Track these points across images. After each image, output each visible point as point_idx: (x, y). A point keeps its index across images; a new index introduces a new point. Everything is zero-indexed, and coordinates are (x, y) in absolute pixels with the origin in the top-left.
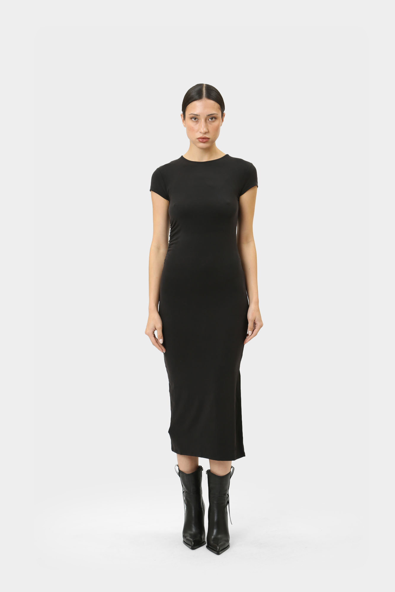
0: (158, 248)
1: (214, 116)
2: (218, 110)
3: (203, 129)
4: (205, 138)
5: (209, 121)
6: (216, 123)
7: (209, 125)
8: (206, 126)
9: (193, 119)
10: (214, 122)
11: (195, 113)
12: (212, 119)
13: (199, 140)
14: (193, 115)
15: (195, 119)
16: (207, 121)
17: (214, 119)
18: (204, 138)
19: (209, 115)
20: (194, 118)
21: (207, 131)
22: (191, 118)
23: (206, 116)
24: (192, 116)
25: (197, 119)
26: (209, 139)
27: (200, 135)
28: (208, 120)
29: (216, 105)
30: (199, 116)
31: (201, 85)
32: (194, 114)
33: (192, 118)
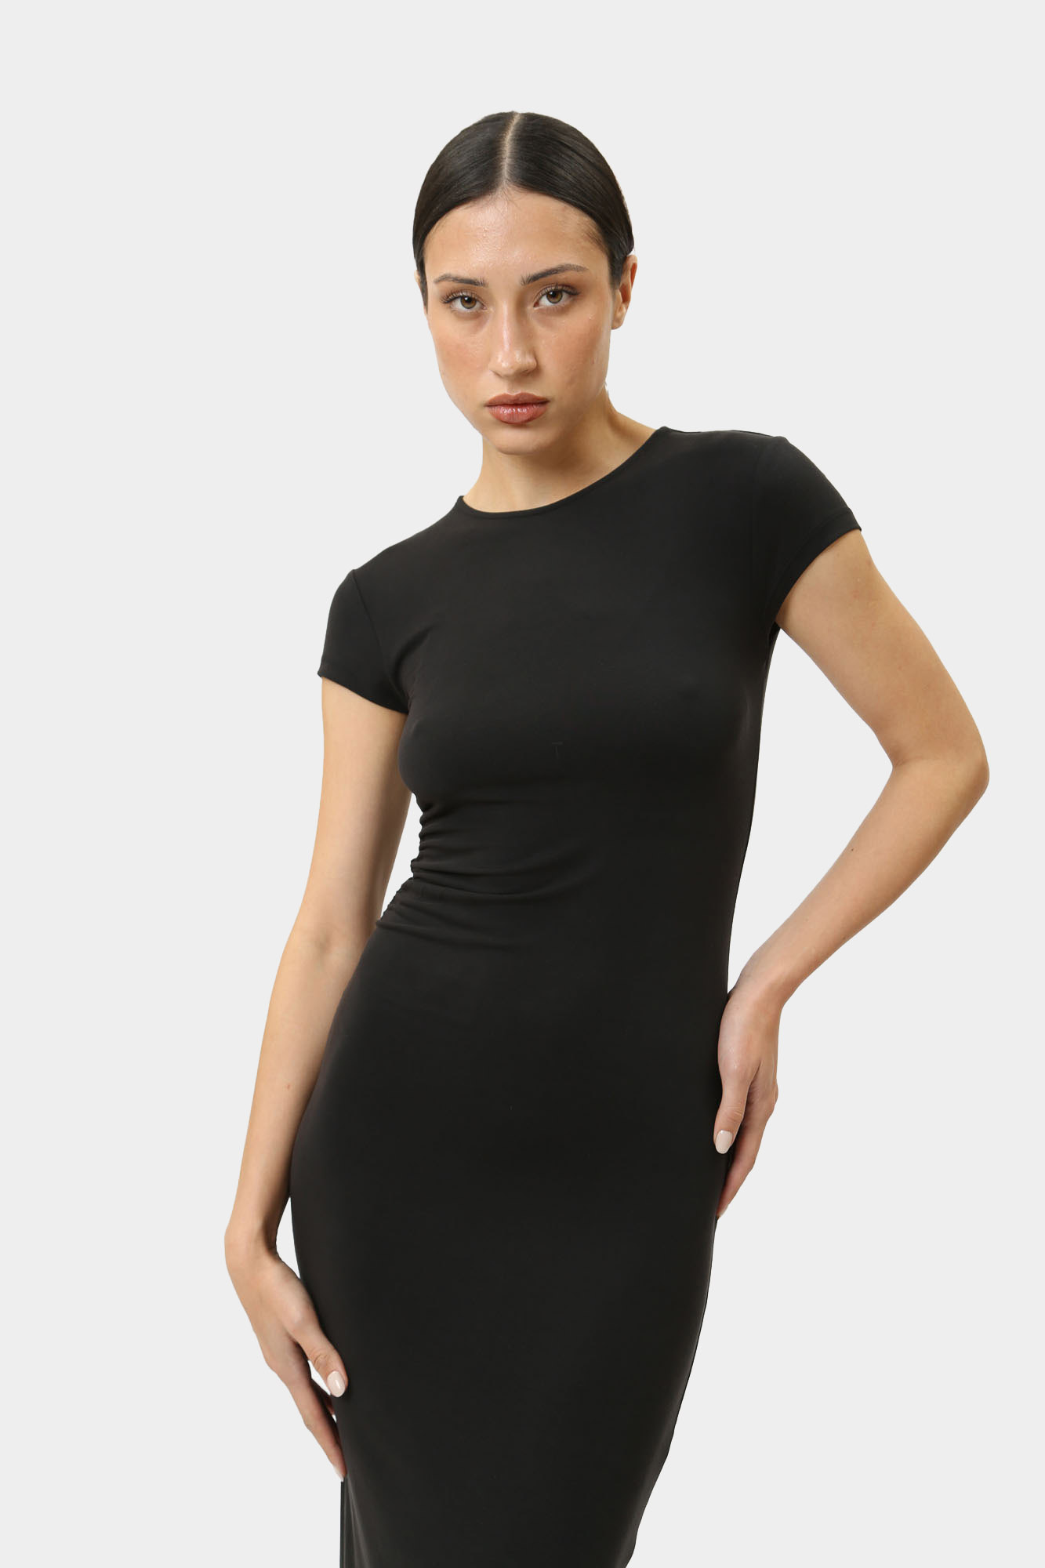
0: (323, 946)
1: (562, 277)
2: (587, 244)
3: (507, 356)
4: (521, 400)
5: (541, 311)
6: (579, 319)
7: (540, 330)
8: (525, 336)
9: (458, 305)
10: (563, 311)
11: (464, 273)
12: (554, 295)
13: (493, 414)
14: (456, 285)
15: (469, 301)
16: (530, 308)
17: (565, 296)
18: (516, 403)
19: (535, 278)
20: (462, 298)
21: (529, 361)
22: (449, 300)
23: (516, 280)
24: (448, 286)
25: (478, 305)
26: (543, 402)
27: (500, 389)
28: (537, 304)
29: (574, 221)
30: (483, 284)
31: (497, 123)
32: (456, 279)
33: (455, 298)
